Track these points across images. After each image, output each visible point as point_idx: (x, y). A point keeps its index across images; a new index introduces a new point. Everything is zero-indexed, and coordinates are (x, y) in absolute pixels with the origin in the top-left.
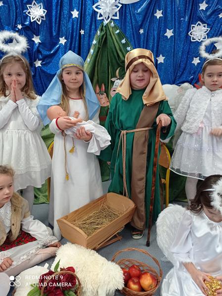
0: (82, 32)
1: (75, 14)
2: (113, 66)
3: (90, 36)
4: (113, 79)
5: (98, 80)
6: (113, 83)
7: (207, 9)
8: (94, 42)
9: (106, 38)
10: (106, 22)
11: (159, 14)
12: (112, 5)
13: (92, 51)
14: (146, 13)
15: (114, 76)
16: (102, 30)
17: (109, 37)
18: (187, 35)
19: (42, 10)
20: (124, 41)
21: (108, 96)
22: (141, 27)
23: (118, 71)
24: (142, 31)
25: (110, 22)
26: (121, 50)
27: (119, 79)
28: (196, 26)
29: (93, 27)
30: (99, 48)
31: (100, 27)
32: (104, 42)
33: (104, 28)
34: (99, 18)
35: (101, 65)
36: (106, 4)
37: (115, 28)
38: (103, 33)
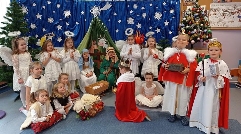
0: (86, 20)
1: (83, 13)
2: (99, 33)
3: (89, 22)
4: (99, 39)
5: (93, 39)
6: (99, 40)
7: (133, 13)
8: (91, 24)
9: (95, 23)
10: (95, 17)
11: (115, 14)
12: (97, 11)
13: (90, 27)
14: (110, 14)
15: (100, 37)
16: (93, 20)
17: (97, 22)
18: (127, 22)
19: (69, 13)
20: (102, 24)
21: (97, 45)
22: (109, 19)
23: (101, 35)
24: (109, 20)
25: (97, 17)
26: (101, 27)
27: (101, 38)
28: (129, 18)
29: (90, 18)
30: (93, 27)
31: (93, 18)
32: (95, 24)
33: (94, 19)
34: (92, 15)
35: (94, 33)
36: (95, 10)
37: (99, 19)
38: (94, 21)
